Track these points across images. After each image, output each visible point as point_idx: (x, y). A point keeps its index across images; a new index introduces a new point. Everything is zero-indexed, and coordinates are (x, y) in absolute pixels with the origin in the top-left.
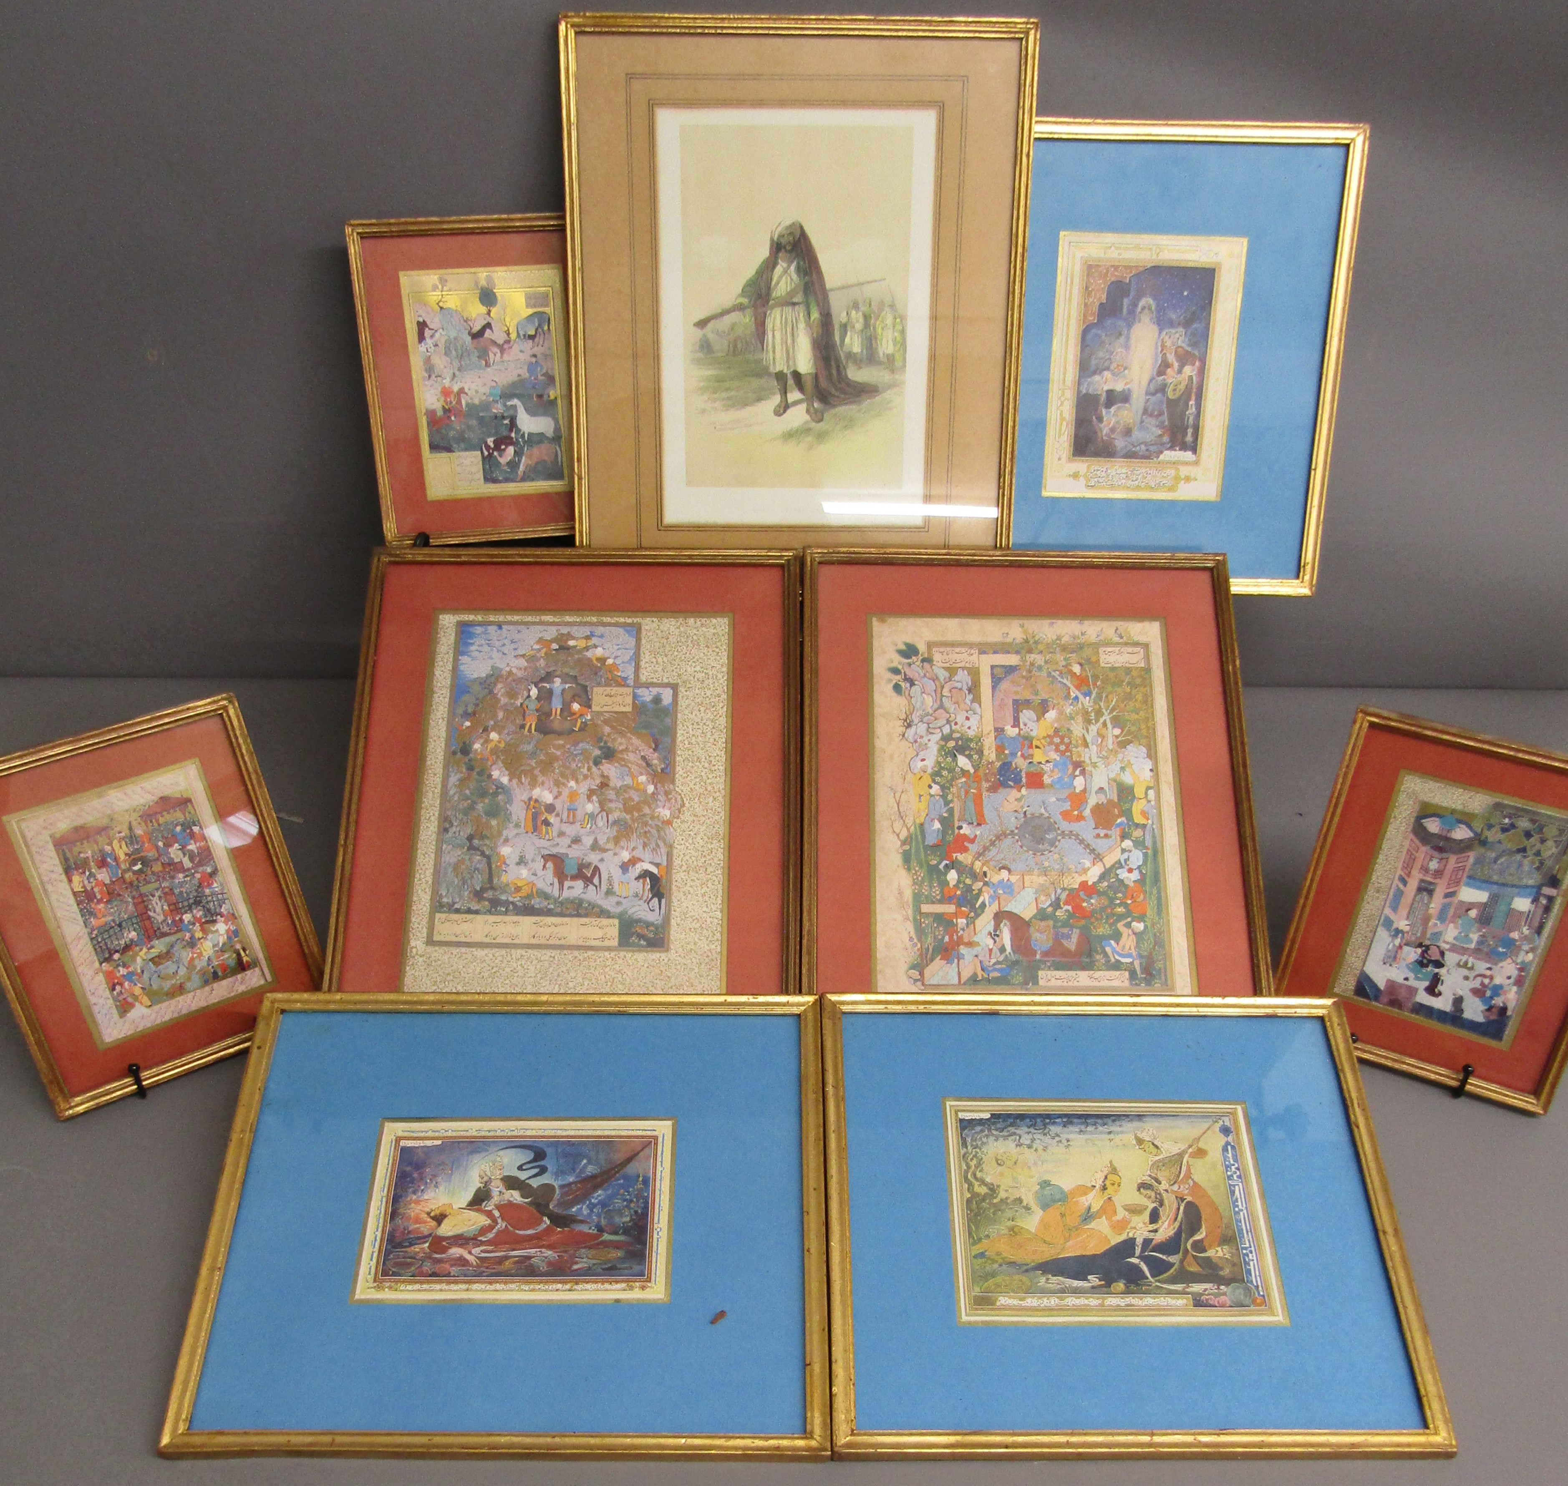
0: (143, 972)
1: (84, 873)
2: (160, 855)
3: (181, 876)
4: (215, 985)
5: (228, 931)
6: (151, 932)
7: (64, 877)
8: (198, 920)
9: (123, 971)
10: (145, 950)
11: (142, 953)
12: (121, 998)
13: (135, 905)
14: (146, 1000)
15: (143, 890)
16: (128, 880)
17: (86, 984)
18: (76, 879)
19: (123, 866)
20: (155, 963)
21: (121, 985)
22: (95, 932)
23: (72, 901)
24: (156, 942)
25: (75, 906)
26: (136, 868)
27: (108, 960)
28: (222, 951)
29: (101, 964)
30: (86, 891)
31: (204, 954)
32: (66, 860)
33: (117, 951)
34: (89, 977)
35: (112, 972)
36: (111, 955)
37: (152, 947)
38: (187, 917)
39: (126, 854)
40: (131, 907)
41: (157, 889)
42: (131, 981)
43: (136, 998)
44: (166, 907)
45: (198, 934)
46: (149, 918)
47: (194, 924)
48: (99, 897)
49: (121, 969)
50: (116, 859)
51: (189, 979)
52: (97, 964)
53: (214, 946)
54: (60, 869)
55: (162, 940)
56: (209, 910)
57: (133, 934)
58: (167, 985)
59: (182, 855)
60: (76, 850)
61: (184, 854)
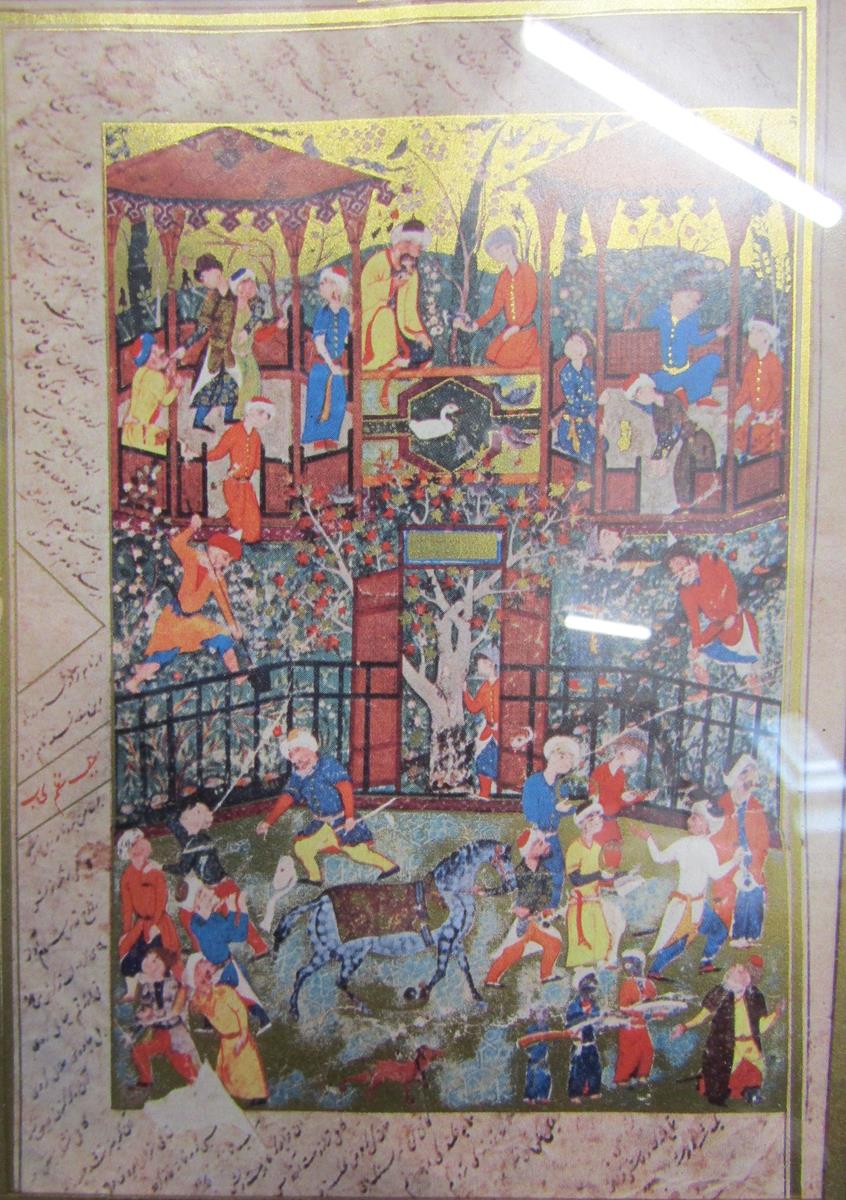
0: (280, 935)
1: (194, 368)
2: (553, 406)
3: (610, 541)
4: (566, 1119)
5: (717, 888)
6: (383, 761)
7: (99, 358)
8: (607, 784)
9: (199, 897)
10: (326, 836)
11: (307, 848)
12: (148, 1017)
13: (359, 608)
14: (248, 1071)
15: (420, 547)
16: (369, 477)
17: (26, 898)
18: (150, 384)
19: (373, 399)
20: (344, 915)
21: (172, 960)
22: (147, 671)
23: (98, 486)
24: (381, 819)
25: (104, 518)
26: (426, 430)
27: (158, 822)
28: (661, 977)
29: (118, 829)
30: (171, 460)
31: (576, 955)
32: (139, 276)
33: (206, 797)
34: (47, 869)
35: (149, 883)
36: (177, 805)
37: (362, 836)
38: (564, 754)
39: (406, 346)
40: (337, 614)
41: (484, 568)
42: (219, 959)
43: (210, 1043)
44: (487, 671)
45: (584, 856)
46: (399, 691)
47: (581, 798)
48: (217, 509)
49: (193, 882)
50: (352, 353)
51: (466, 1048)
52: (101, 824)
53: (631, 937)
54: (95, 317)
55: (419, 819)
56: (672, 757)
57: (301, 745)
58: (362, 1037)
59: (650, 443)
60: (194, 243)
61: (665, 442)
